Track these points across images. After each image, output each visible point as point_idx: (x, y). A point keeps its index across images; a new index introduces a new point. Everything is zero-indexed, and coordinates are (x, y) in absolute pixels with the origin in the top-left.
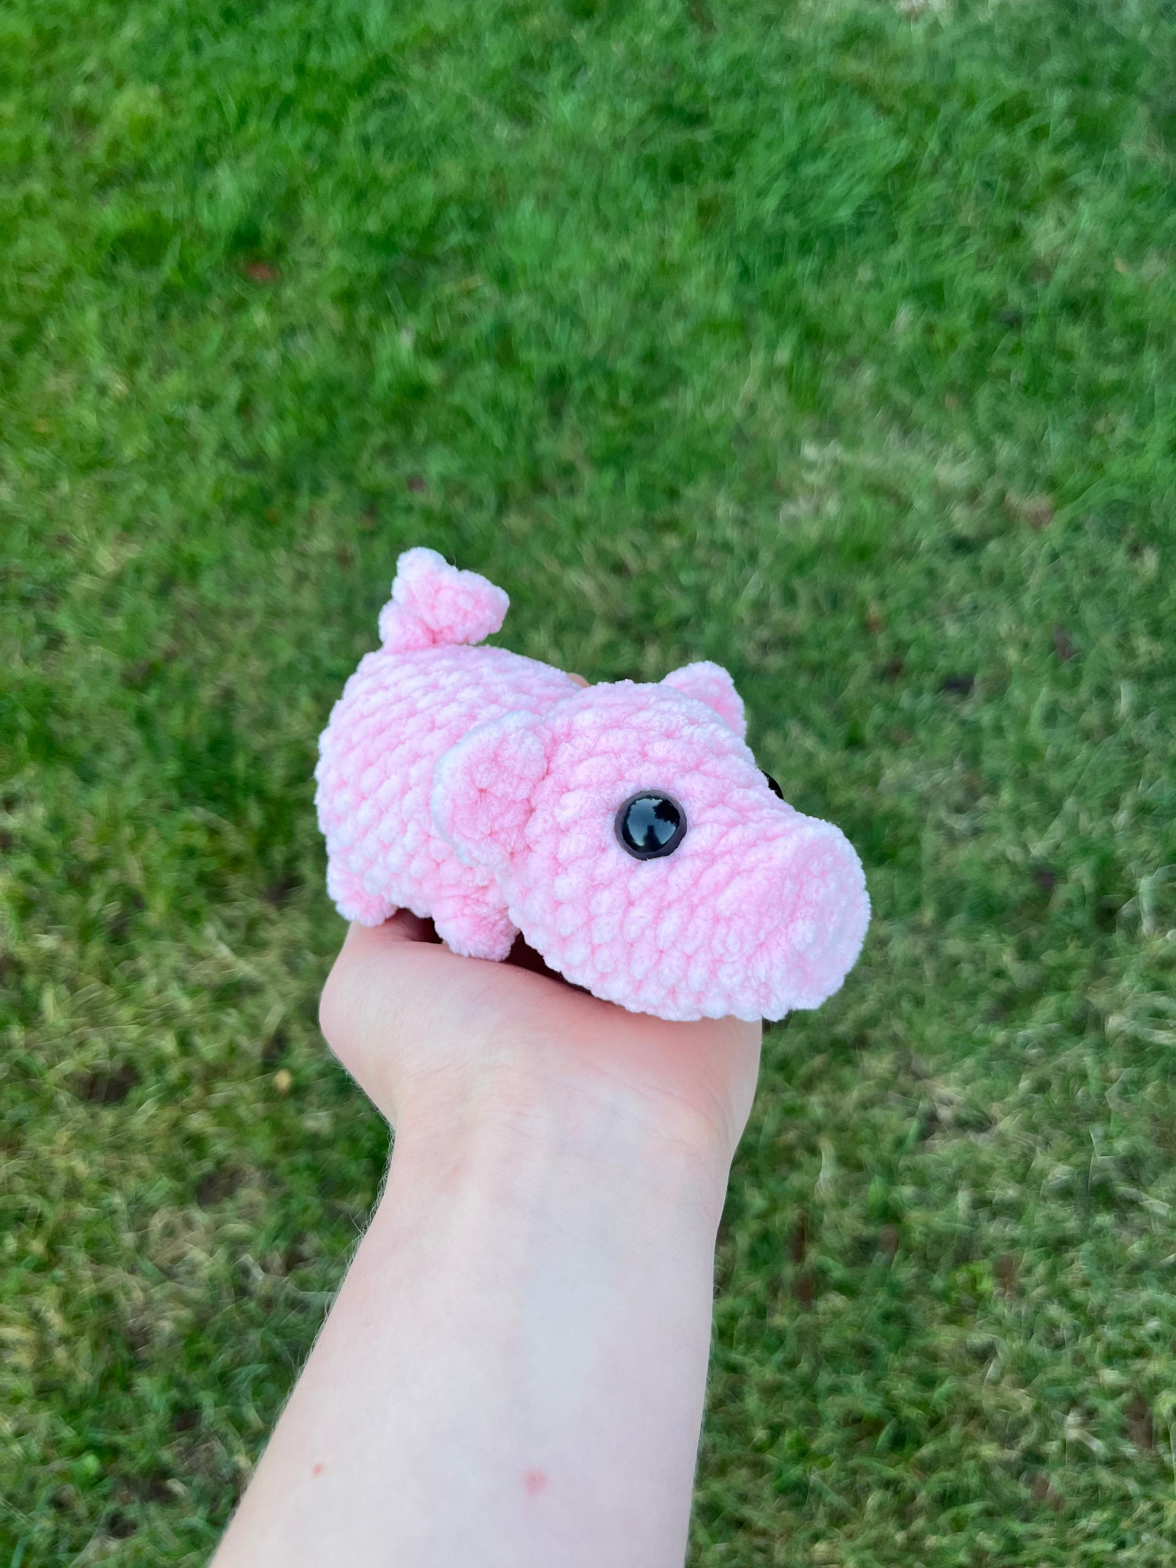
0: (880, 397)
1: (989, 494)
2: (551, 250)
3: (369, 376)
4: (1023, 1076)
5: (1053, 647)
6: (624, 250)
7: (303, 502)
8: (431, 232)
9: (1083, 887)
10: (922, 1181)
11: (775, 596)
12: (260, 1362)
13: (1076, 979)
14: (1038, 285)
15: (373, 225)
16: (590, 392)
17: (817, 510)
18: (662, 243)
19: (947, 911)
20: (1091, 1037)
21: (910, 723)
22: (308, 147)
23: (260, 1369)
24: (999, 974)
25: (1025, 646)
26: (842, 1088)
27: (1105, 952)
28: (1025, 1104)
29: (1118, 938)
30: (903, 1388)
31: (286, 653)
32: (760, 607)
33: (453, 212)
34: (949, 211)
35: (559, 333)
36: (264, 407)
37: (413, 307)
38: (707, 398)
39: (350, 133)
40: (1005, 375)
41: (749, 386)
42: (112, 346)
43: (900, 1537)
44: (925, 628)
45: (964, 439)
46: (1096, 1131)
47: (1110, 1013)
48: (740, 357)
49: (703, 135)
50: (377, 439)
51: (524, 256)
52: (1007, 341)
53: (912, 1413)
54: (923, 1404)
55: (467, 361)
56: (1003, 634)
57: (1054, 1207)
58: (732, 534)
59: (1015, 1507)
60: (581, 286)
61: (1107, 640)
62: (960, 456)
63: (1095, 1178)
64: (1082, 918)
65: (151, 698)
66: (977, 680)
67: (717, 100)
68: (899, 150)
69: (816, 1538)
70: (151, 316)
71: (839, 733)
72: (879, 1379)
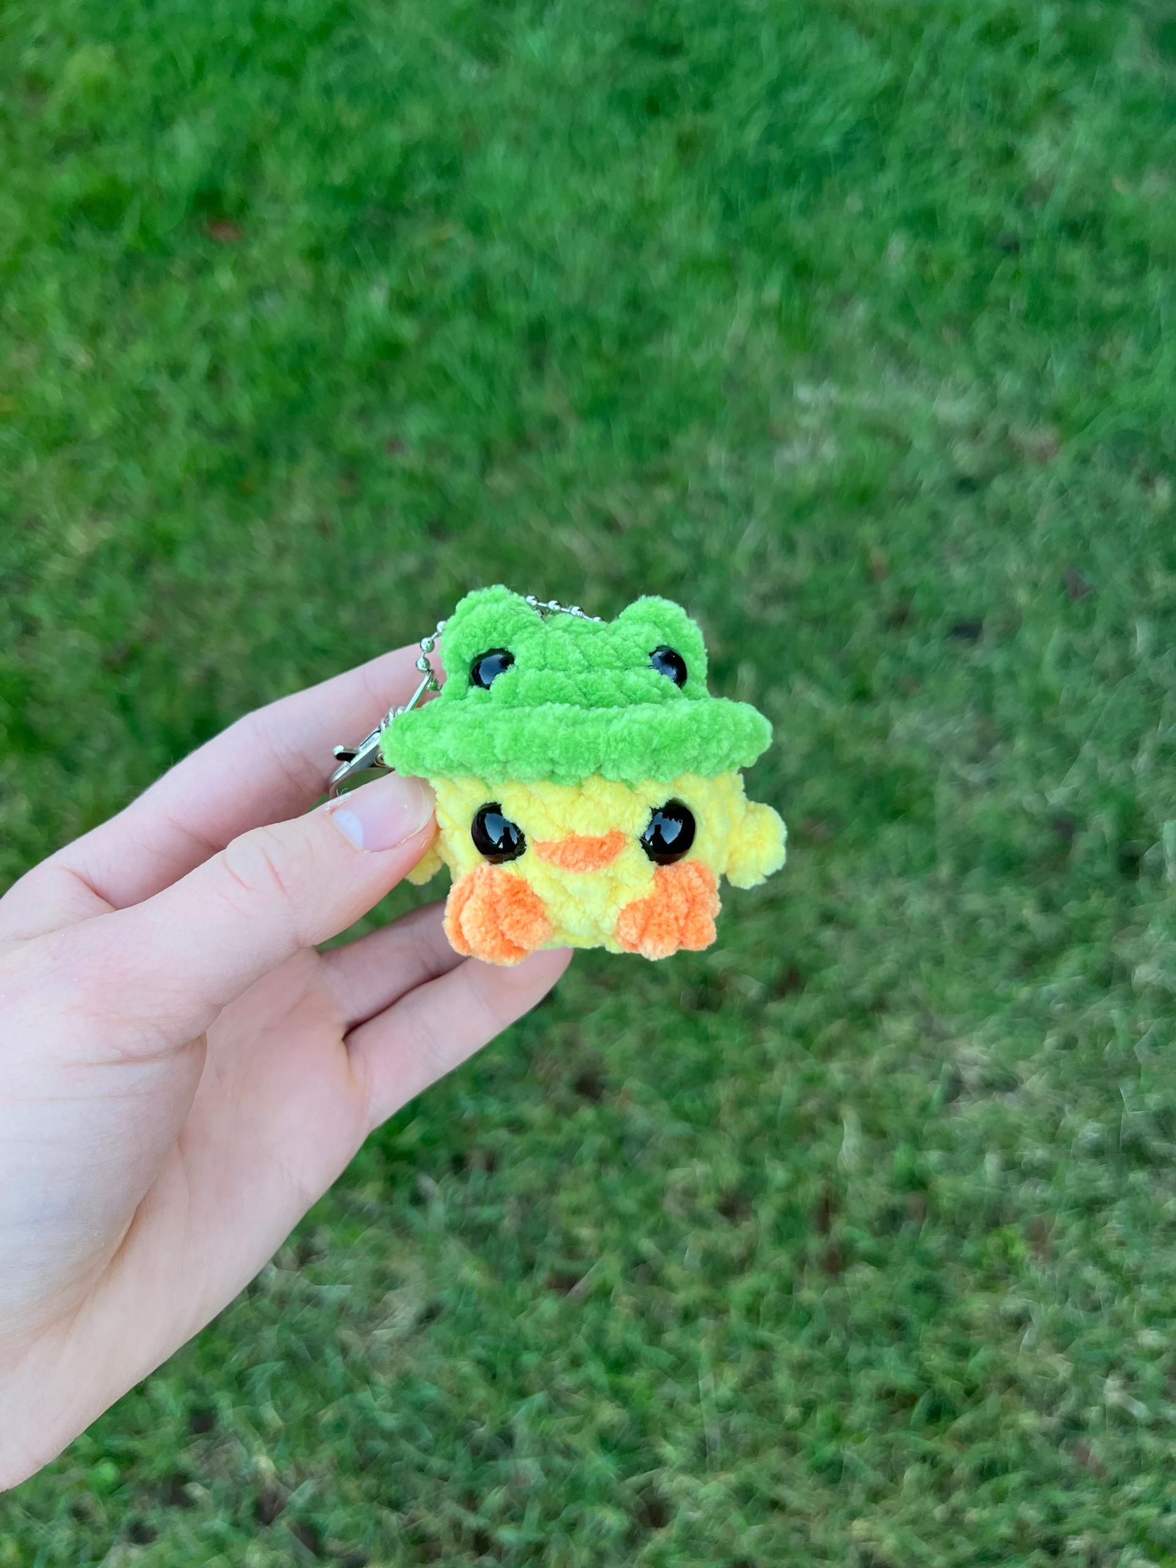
0: (875, 331)
1: (993, 427)
2: (526, 193)
3: (341, 333)
4: (1049, 1033)
5: (1064, 586)
6: (600, 190)
7: (280, 471)
8: (400, 181)
9: (1104, 838)
10: (949, 1146)
11: (773, 545)
12: (278, 1360)
13: (1102, 929)
14: (1036, 207)
15: (338, 175)
16: (572, 343)
17: (813, 454)
18: (640, 182)
19: (964, 867)
20: (1118, 989)
21: (919, 672)
22: (268, 99)
23: (276, 1366)
24: (1021, 928)
25: (1035, 586)
26: (863, 1053)
27: (1129, 901)
28: (1052, 1062)
29: (1143, 885)
30: (937, 1359)
31: (268, 628)
32: (759, 558)
33: (421, 160)
34: (939, 134)
35: (539, 281)
36: (234, 373)
37: (384, 259)
38: (695, 341)
39: (311, 80)
40: (1005, 303)
41: (737, 327)
42: (73, 315)
43: (939, 1512)
44: (929, 574)
45: (964, 373)
46: (1126, 1087)
47: (1135, 964)
48: (728, 297)
49: (678, 66)
50: (353, 400)
51: (497, 202)
52: (1006, 266)
53: (948, 1385)
54: (957, 1375)
55: (444, 315)
56: (1010, 574)
57: (1086, 1168)
58: (725, 483)
59: (1056, 1476)
60: (557, 229)
61: (1121, 577)
62: (960, 392)
63: (1125, 1135)
64: (1105, 867)
65: (132, 681)
66: (985, 625)
67: (691, 29)
68: (883, 73)
69: (853, 1515)
70: (113, 282)
71: (846, 685)
72: (910, 1351)
